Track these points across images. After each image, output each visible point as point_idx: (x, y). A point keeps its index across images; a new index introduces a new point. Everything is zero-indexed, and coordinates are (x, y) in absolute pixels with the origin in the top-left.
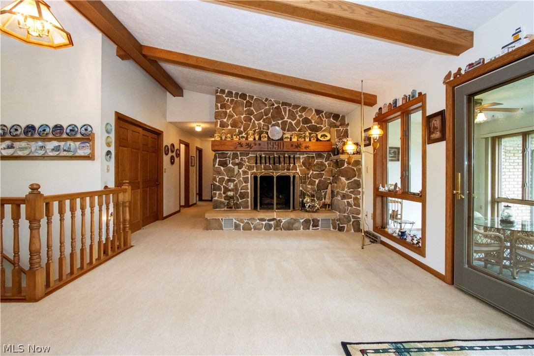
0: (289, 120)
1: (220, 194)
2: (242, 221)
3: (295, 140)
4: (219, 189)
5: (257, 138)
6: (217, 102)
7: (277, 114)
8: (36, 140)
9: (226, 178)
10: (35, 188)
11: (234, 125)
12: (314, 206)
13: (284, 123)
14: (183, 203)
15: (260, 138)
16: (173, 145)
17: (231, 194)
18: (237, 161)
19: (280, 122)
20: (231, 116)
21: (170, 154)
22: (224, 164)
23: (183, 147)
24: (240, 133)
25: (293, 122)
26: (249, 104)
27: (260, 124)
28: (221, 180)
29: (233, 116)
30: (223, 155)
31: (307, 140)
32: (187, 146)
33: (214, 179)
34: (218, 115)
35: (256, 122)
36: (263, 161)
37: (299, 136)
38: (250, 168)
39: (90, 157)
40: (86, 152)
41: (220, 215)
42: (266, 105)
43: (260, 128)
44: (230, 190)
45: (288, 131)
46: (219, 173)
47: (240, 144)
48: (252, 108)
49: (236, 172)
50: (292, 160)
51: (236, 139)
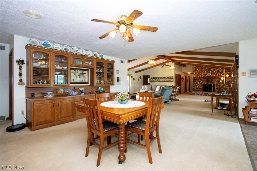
0: (213, 71)
1: (195, 88)
2: (200, 93)
3: (214, 76)
4: (195, 87)
5: (204, 76)
6: (194, 68)
7: (210, 70)
8: (165, 79)
9: (196, 85)
10: (172, 85)
11: (198, 73)
12: (218, 91)
13: (212, 72)
14: (185, 91)
15: (205, 76)
16: (183, 77)
17: (197, 88)
18: (199, 81)
19: (210, 72)
20: (197, 71)
21: (183, 79)
22: (196, 82)
23: (185, 77)
24: (200, 75)
25: (214, 72)
26: (202, 68)
27: (205, 72)
28: (195, 85)
29: (198, 71)
30: (196, 80)
31: (218, 76)
32: (186, 77)
33: (194, 85)
34: (194, 71)
35: (204, 72)
36: (206, 81)
37: (215, 75)
38: (202, 82)
39: (173, 81)
40: (172, 80)
41: (195, 92)
42: (207, 68)
43: (205, 73)
44: (197, 87)
45: (213, 74)
46: (195, 84)
47: (200, 77)
48: (203, 69)
49: (199, 83)
50: (213, 81)
51: (199, 76)
